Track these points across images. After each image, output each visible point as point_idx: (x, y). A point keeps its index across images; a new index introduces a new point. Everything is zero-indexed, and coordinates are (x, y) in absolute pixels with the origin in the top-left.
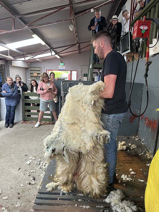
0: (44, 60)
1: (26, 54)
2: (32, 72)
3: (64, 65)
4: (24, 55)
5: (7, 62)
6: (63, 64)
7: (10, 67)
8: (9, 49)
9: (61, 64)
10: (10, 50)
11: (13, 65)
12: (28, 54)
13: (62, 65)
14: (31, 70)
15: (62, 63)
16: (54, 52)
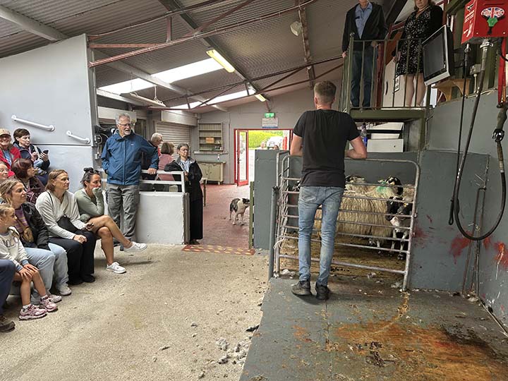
0: (231, 107)
1: (191, 95)
2: (202, 135)
3: (275, 117)
4: (187, 96)
5: (151, 115)
6: (272, 115)
7: (156, 125)
8: (155, 85)
9: (268, 115)
10: (159, 87)
11: (162, 120)
12: (195, 94)
13: (270, 117)
14: (200, 131)
15: (270, 112)
16: (254, 87)
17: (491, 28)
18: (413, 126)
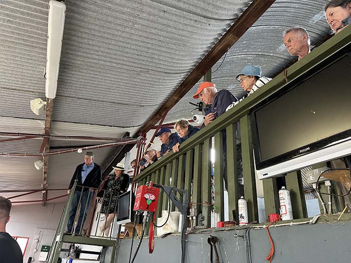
17: (148, 205)
18: (108, 250)
